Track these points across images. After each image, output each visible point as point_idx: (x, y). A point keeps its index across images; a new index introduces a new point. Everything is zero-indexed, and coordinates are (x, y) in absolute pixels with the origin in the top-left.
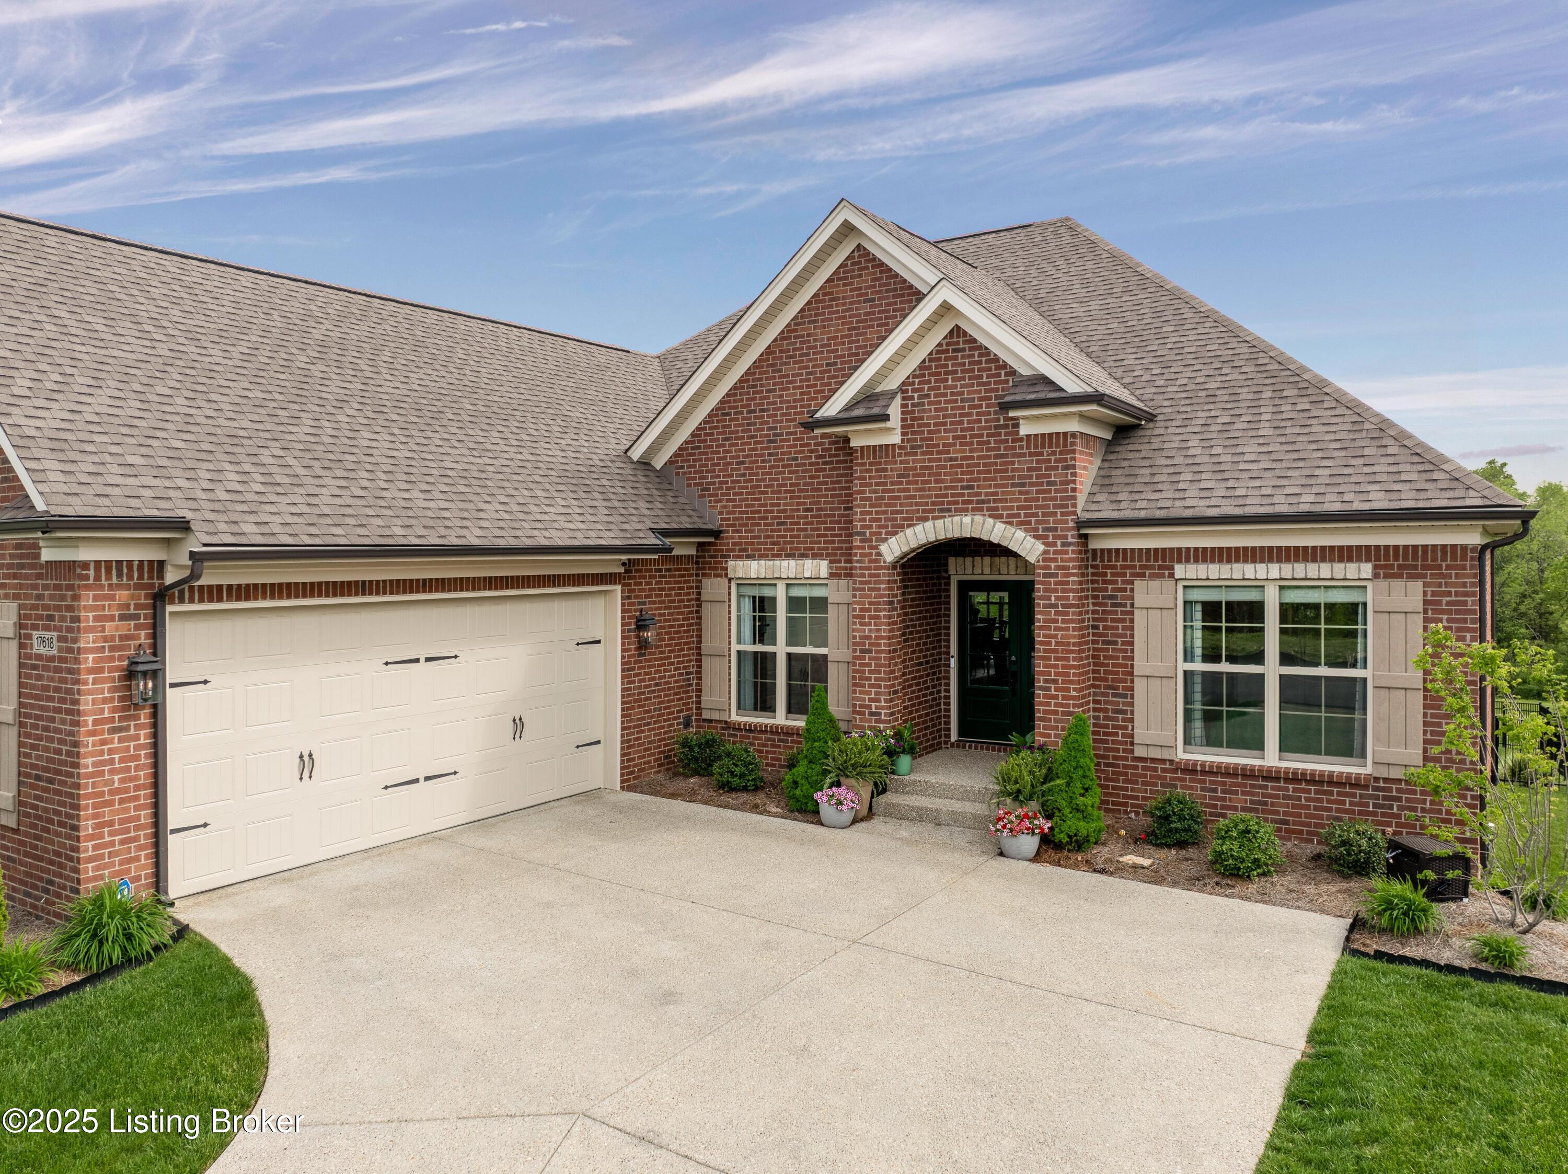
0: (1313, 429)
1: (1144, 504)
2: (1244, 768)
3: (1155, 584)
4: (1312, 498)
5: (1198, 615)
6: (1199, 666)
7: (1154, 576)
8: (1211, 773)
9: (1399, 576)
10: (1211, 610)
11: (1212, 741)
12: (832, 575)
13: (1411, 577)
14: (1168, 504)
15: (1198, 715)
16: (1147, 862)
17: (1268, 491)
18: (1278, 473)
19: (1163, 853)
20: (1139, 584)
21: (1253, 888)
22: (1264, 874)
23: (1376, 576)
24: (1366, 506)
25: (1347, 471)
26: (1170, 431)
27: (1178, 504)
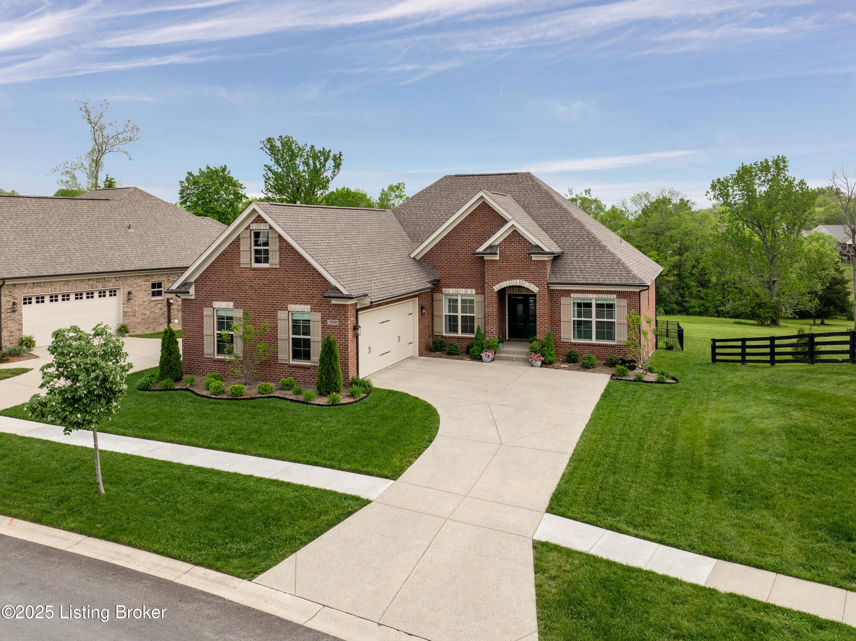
0: (603, 260)
1: (563, 279)
2: (588, 343)
3: (566, 298)
4: (603, 279)
5: (576, 306)
6: (576, 319)
7: (565, 296)
8: (580, 345)
9: (622, 298)
10: (579, 305)
11: (580, 337)
12: (476, 293)
13: (625, 298)
14: (570, 279)
15: (576, 331)
16: (567, 366)
17: (593, 277)
18: (595, 272)
19: (570, 364)
20: (562, 298)
21: (591, 370)
22: (593, 367)
23: (617, 298)
24: (615, 282)
25: (611, 272)
26: (568, 257)
27: (572, 279)
